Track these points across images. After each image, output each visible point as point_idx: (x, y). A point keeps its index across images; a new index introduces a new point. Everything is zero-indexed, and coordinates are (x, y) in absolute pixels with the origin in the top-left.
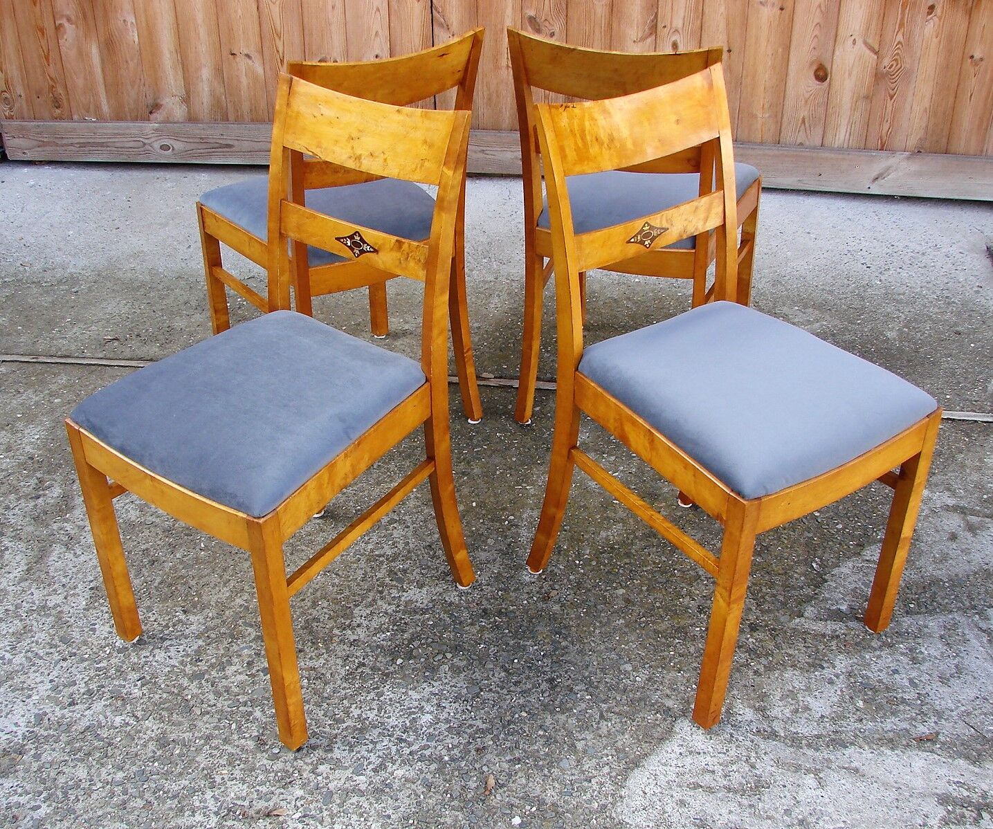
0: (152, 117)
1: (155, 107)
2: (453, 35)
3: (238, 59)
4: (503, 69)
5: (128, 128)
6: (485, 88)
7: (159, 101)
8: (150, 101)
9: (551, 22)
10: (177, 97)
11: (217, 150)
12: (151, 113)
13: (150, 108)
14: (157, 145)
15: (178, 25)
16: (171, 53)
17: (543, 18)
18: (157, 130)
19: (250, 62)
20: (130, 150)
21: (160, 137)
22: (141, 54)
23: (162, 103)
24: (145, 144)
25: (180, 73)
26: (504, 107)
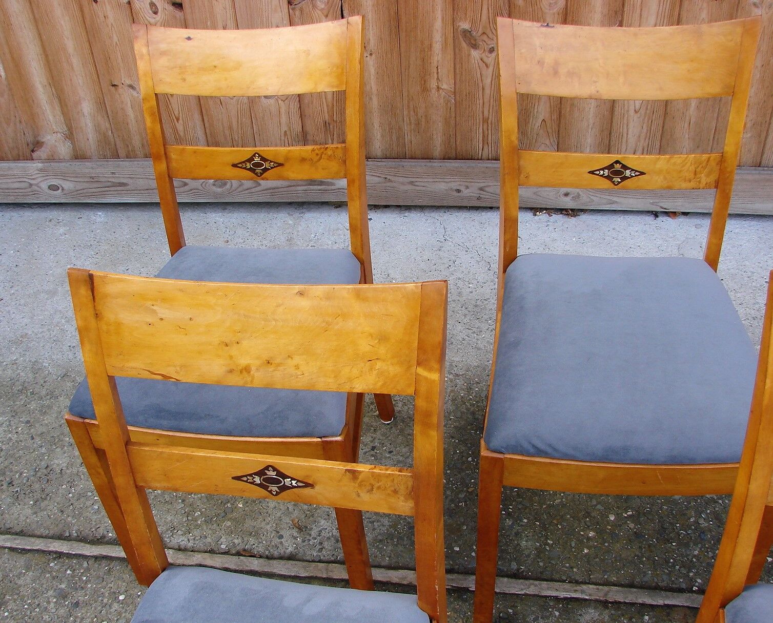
0: (35, 155)
1: (37, 145)
2: (371, 54)
3: (120, 90)
4: (433, 91)
5: (10, 169)
6: (412, 112)
7: (39, 139)
8: (30, 139)
9: (491, 35)
10: (59, 134)
11: (112, 189)
12: (33, 151)
13: (31, 147)
14: (44, 186)
15: (47, 56)
16: (44, 87)
17: (480, 32)
18: (41, 170)
19: (134, 93)
20: (16, 191)
21: (47, 178)
22: (10, 90)
23: (42, 140)
24: (31, 185)
25: (58, 108)
26: (434, 132)
